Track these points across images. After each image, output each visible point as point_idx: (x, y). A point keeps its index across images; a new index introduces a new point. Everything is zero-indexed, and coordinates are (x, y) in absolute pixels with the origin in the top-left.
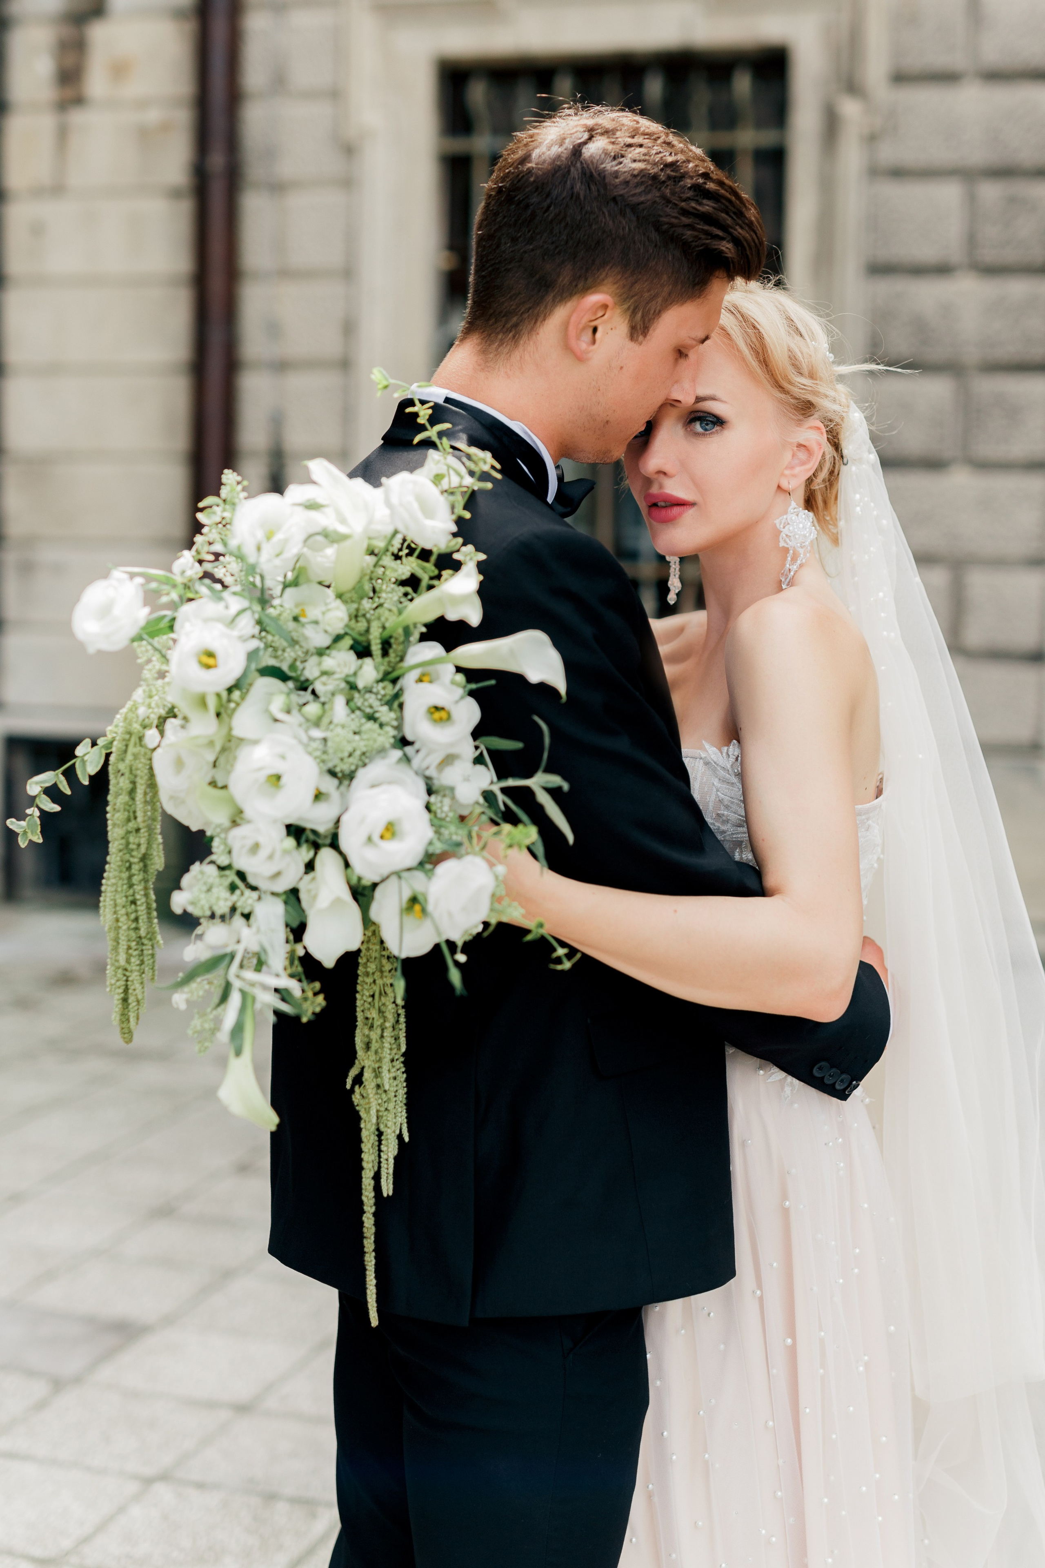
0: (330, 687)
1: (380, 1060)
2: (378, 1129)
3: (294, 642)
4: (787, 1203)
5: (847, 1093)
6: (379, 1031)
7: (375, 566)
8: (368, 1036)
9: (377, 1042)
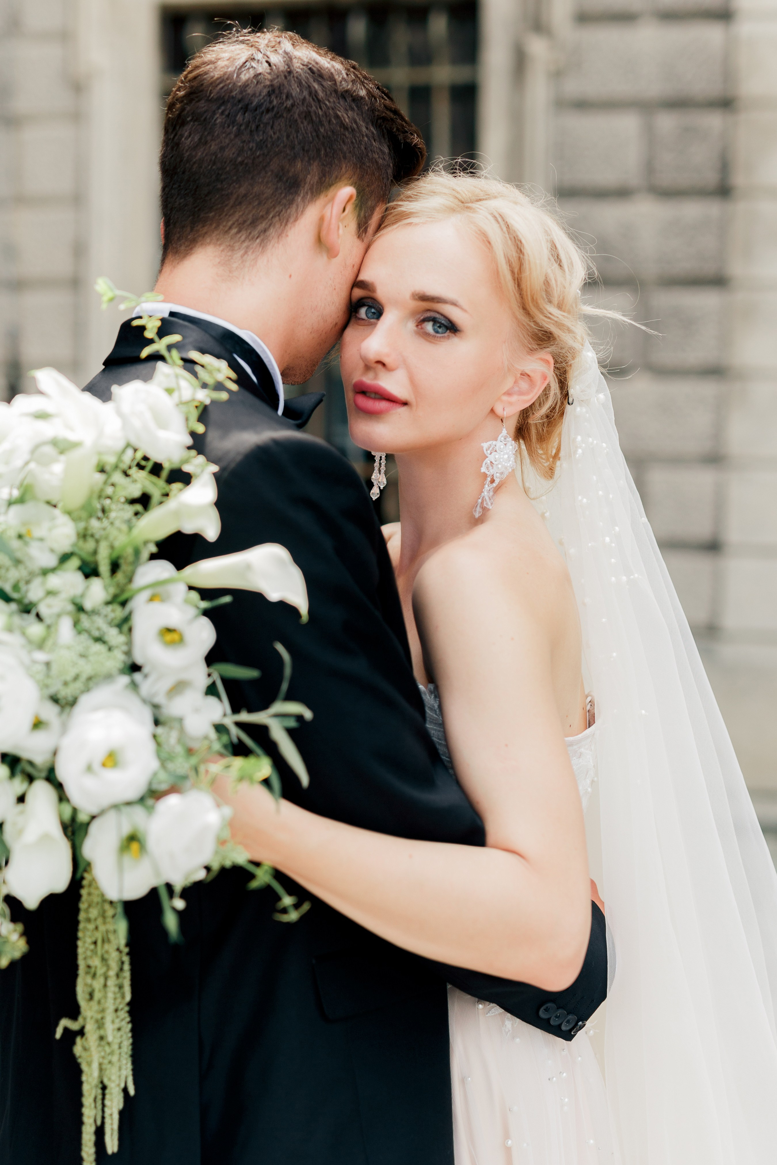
0: (56, 610)
1: (103, 1011)
2: (102, 1082)
3: (18, 562)
4: (510, 1142)
5: (572, 1033)
6: (102, 980)
7: (105, 483)
8: (91, 986)
9: (100, 991)
